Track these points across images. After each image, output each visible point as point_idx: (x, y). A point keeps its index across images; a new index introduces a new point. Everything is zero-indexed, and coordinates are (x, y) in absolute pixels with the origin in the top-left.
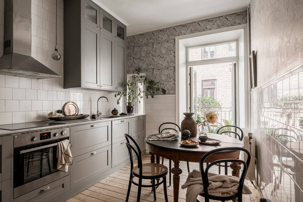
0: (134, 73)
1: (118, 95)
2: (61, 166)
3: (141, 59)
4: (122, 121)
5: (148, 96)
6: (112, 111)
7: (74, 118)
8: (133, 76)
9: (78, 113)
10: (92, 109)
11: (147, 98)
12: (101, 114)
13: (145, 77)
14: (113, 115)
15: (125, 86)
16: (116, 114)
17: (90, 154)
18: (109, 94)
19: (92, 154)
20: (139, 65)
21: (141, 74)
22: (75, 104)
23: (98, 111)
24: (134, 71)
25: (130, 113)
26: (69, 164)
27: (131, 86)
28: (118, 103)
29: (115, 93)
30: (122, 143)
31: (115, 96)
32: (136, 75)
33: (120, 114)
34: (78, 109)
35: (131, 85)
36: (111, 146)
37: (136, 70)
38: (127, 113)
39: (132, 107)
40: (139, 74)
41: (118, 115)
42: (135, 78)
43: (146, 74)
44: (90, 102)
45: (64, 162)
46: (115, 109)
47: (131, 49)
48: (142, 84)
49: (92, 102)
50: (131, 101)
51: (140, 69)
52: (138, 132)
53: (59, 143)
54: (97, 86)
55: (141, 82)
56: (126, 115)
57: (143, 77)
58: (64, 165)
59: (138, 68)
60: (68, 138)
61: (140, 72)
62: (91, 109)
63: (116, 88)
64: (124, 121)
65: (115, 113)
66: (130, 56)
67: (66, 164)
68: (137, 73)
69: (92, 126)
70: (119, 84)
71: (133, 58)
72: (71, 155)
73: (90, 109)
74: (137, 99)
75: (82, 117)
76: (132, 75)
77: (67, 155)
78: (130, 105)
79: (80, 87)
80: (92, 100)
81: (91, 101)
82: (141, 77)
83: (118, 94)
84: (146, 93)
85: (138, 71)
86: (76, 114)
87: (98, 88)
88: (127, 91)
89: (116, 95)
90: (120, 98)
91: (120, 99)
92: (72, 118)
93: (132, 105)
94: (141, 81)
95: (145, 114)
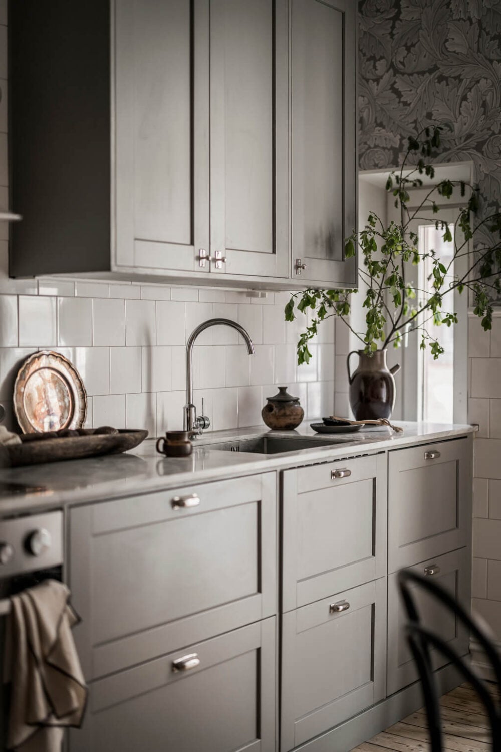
0: (395, 163)
1: (302, 307)
2: (25, 732)
3: (444, 71)
4: (336, 475)
5: (490, 311)
6: (268, 409)
7: (71, 453)
8: (389, 184)
9: (83, 420)
10: (154, 395)
11: (487, 324)
12: (204, 426)
13: (469, 192)
14: (275, 428)
15: (349, 249)
16: (291, 427)
17: (167, 668)
18: (248, 300)
19: (180, 667)
20: (429, 116)
21: (443, 172)
22: (69, 364)
23: (189, 407)
24: (396, 151)
25: (378, 421)
26: (65, 721)
27: (384, 249)
28: (303, 357)
29: (285, 297)
30: (334, 609)
31: (289, 316)
32: (411, 174)
33: (313, 427)
34: (84, 396)
35: (391, 243)
36: (274, 621)
37: (414, 145)
38: (352, 418)
39: (386, 379)
40: (430, 172)
41: (304, 430)
42: (402, 195)
43: (477, 172)
44: (144, 350)
45: (42, 711)
46: (282, 390)
47: (378, 10)
48: (447, 237)
49: (155, 350)
50: (378, 343)
51: (435, 142)
52: (422, 540)
53: (17, 601)
54: (192, 259)
55: (445, 223)
56: (355, 430)
57: (457, 190)
58: (43, 727)
59: (427, 131)
60: (55, 573)
61: (436, 155)
62: (149, 392)
63: (297, 267)
64: (348, 473)
65: (285, 415)
66: (373, 58)
67: (54, 721)
68: (420, 166)
69: (180, 503)
70: (316, 243)
71: (392, 66)
72: (77, 672)
73: (144, 397)
74: (414, 329)
75: (110, 444)
76: (382, 176)
77: (59, 671)
78: (374, 369)
79: (107, 268)
80: (153, 343)
81: (149, 346)
82: (446, 188)
83: (307, 302)
84: (479, 297)
85: (427, 153)
86: (73, 426)
87: (199, 270)
88: (356, 283)
89: (295, 311)
90: (315, 323)
91: (314, 330)
92: (60, 453)
93: (386, 370)
94: (441, 214)
95: (463, 427)
